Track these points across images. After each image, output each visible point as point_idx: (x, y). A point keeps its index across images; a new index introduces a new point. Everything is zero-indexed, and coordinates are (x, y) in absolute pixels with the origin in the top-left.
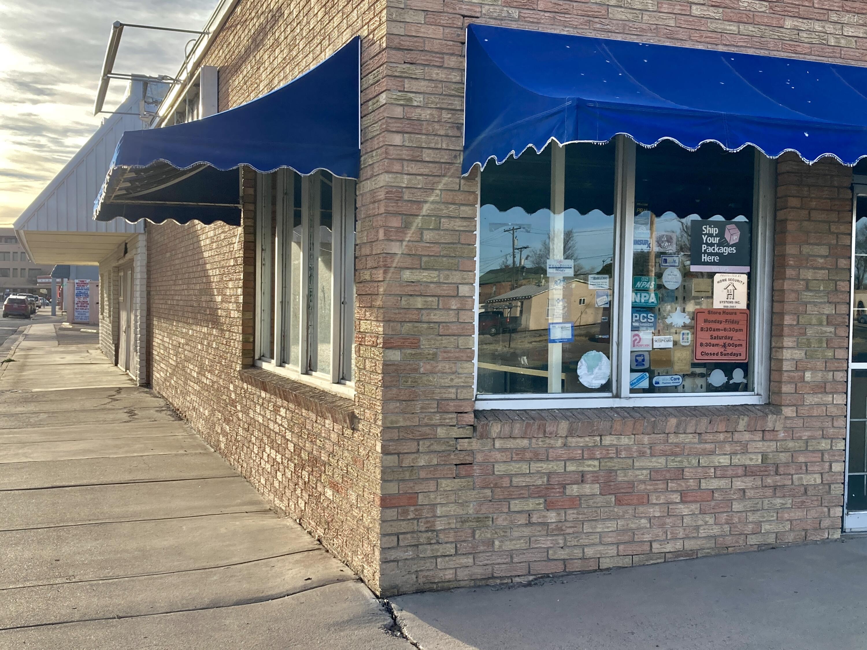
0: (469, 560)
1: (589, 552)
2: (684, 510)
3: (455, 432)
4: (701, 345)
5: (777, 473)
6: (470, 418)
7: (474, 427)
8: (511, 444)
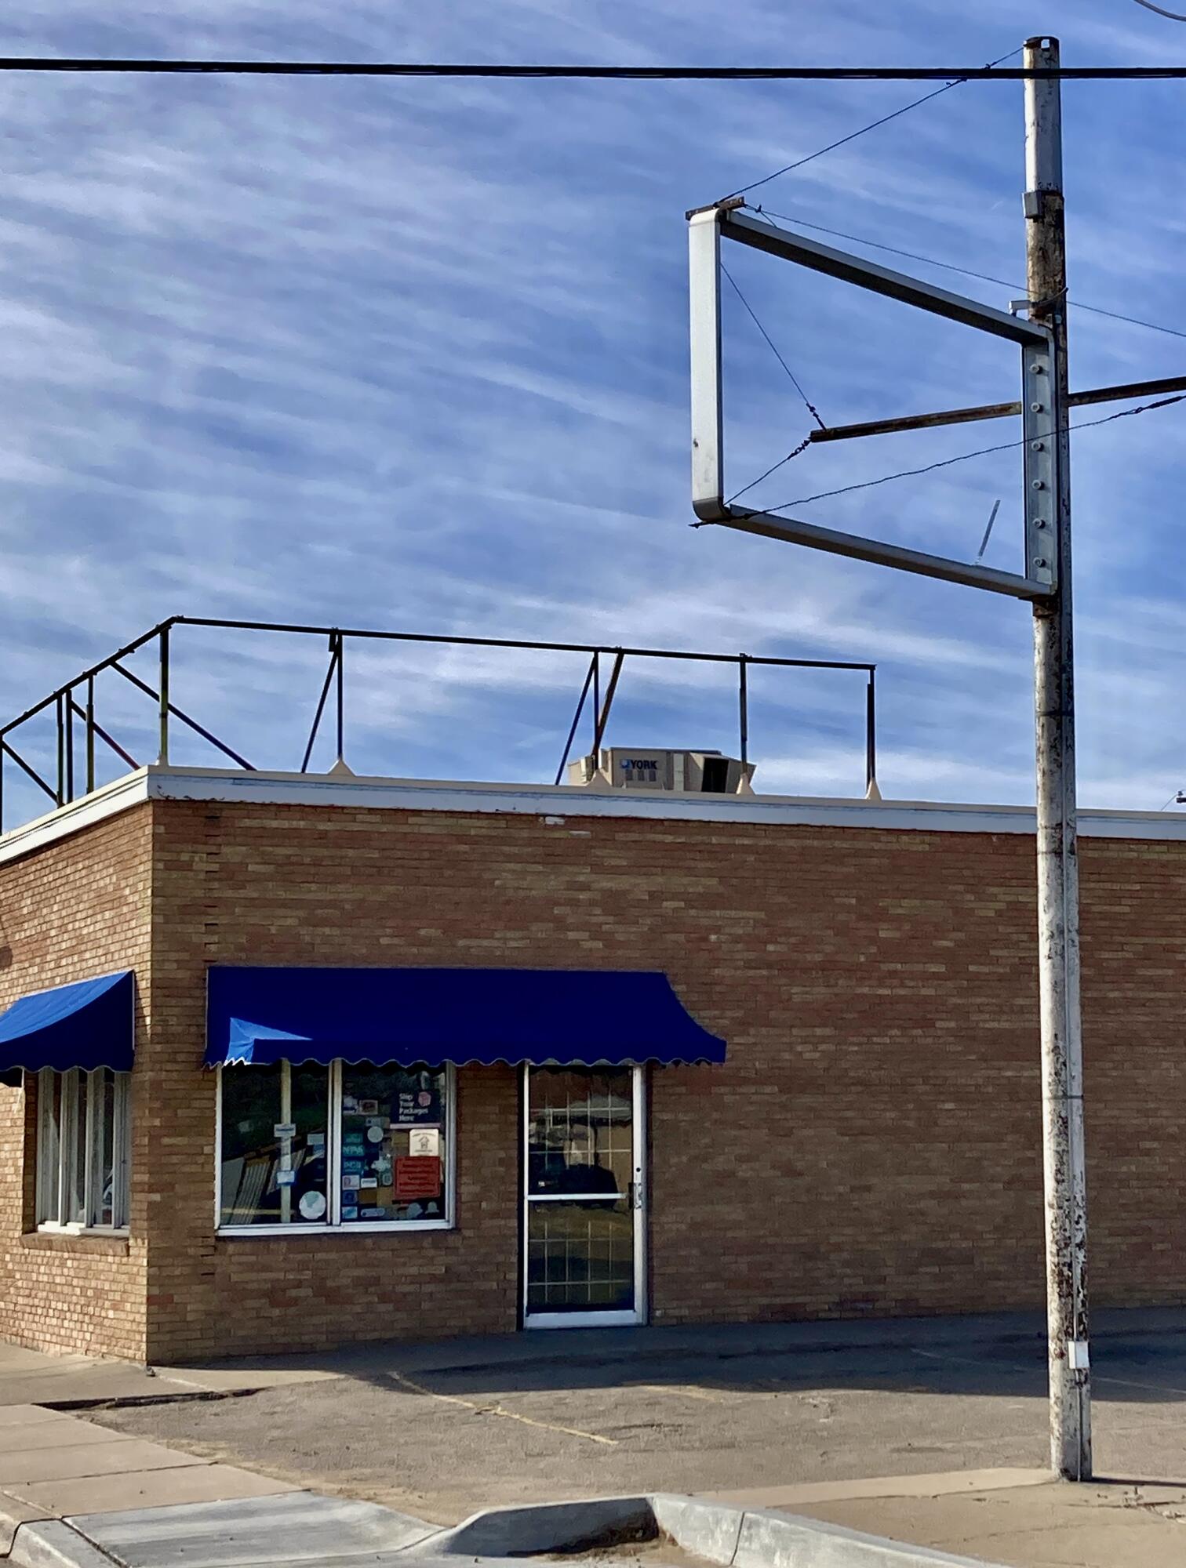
0: (212, 1343)
1: (305, 1338)
2: (382, 1308)
3: (203, 1251)
4: (401, 1184)
5: (459, 1281)
6: (212, 1241)
7: (215, 1248)
8: (244, 1259)
